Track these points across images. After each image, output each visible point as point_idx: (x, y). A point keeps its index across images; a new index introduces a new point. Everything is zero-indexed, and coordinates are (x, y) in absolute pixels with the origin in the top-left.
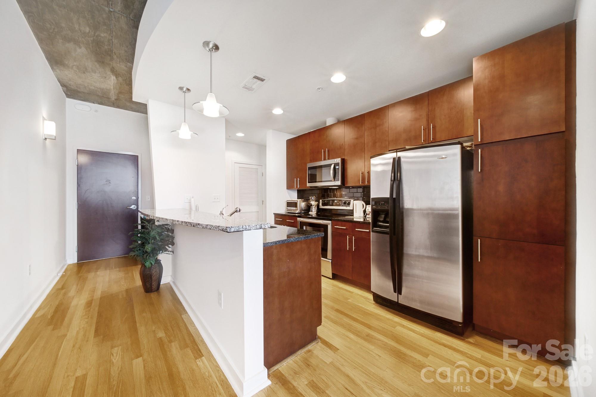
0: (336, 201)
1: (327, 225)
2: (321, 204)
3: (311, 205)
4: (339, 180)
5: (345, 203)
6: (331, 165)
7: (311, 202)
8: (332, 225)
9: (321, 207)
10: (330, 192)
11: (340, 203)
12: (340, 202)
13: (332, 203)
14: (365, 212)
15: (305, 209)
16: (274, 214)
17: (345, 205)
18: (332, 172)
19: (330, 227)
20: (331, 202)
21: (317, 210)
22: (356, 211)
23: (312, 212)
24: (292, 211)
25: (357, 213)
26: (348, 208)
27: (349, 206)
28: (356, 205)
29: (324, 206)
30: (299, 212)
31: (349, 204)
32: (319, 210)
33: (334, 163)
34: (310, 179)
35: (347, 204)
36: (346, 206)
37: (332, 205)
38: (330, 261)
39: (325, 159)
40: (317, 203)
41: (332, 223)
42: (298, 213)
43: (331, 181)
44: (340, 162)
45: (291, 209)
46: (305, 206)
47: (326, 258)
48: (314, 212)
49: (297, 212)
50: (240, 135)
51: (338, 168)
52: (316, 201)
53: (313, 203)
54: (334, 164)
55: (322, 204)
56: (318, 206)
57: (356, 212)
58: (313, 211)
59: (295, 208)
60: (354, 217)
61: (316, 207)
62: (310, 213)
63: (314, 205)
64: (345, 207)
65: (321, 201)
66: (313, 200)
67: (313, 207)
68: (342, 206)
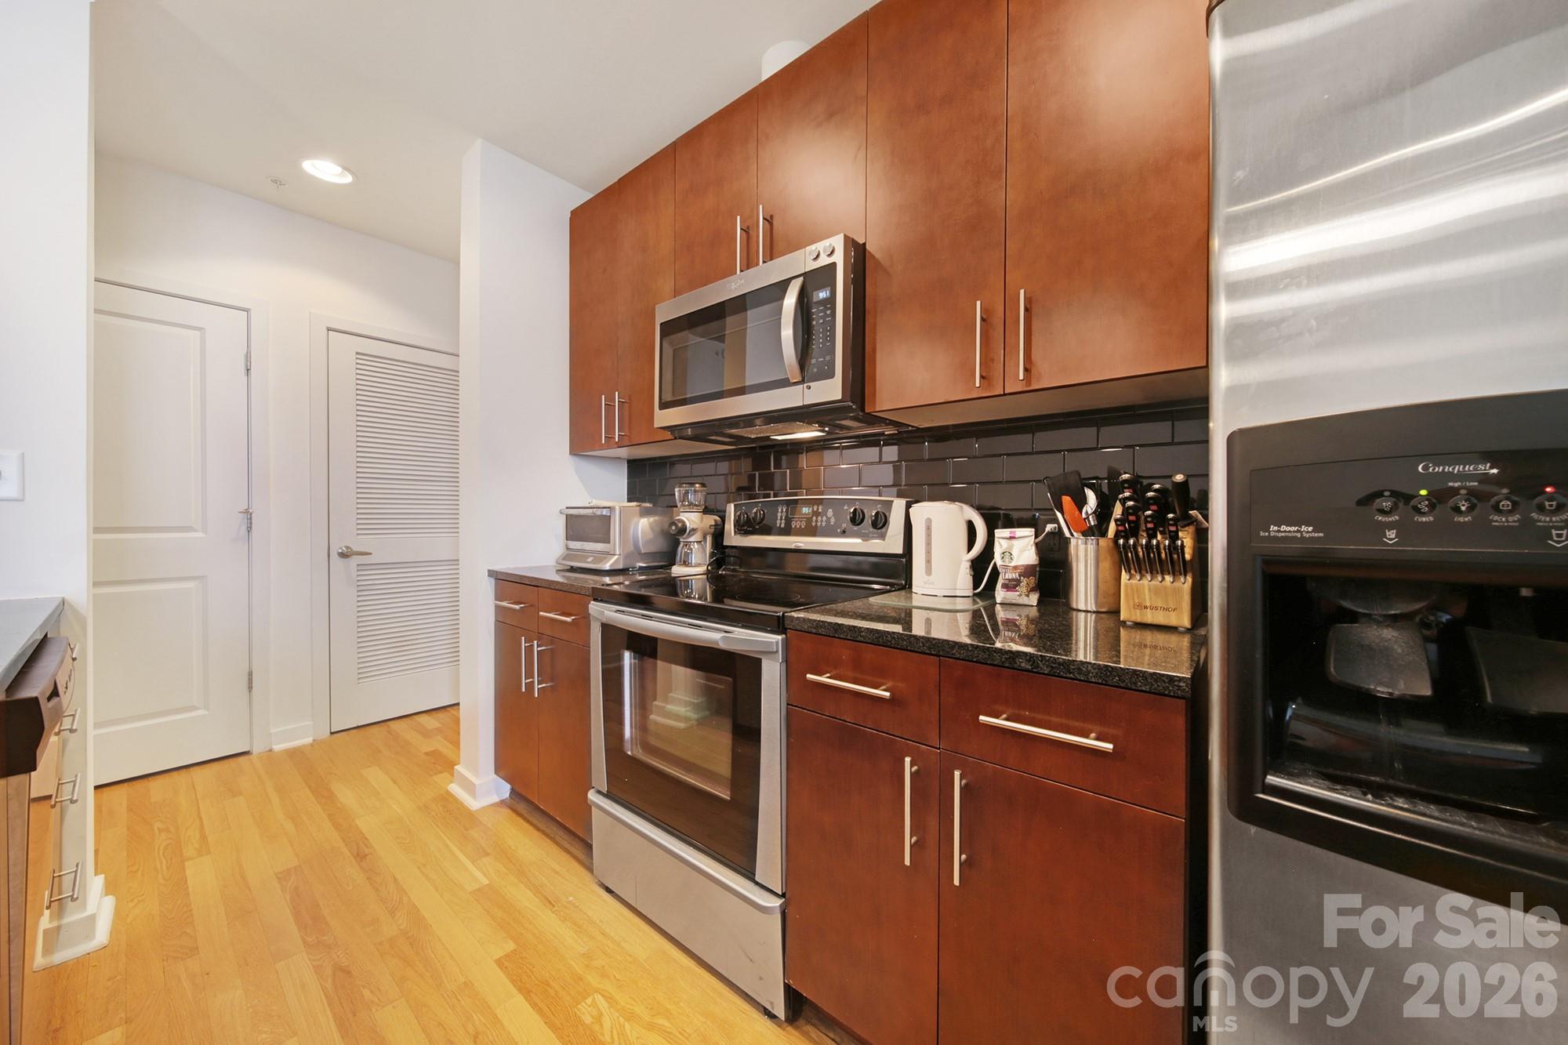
0: (805, 510)
1: (757, 663)
2: (730, 527)
3: (683, 530)
4: (831, 375)
5: (857, 519)
6: (783, 286)
7: (684, 517)
8: (787, 661)
9: (733, 539)
10: (778, 466)
11: (828, 519)
12: (830, 513)
13: (788, 521)
14: (982, 566)
15: (653, 549)
16: (491, 573)
17: (856, 528)
18: (787, 333)
19: (772, 674)
20: (781, 512)
21: (712, 555)
22: (928, 561)
23: (686, 563)
24: (584, 559)
25: (931, 578)
26: (876, 546)
27: (883, 537)
28: (929, 528)
29: (747, 533)
30: (621, 567)
31: (880, 523)
32: (721, 553)
33: (805, 274)
34: (668, 387)
35: (868, 521)
36: (865, 537)
37: (787, 531)
38: (777, 903)
39: (749, 263)
40: (711, 520)
41: (787, 644)
42: (612, 572)
43: (784, 383)
44: (839, 258)
45: (583, 551)
46: (651, 536)
47: (749, 874)
48: (697, 566)
49: (607, 566)
50: (325, 170)
51: (824, 302)
52: (707, 511)
53: (691, 519)
54: (802, 278)
55: (737, 523)
56: (718, 534)
57: (929, 571)
58: (694, 559)
59: (599, 546)
60: (917, 600)
61: (709, 539)
62: (677, 570)
63: (694, 530)
64: (859, 541)
65: (731, 508)
66: (691, 504)
67: (692, 539)
68: (844, 533)
